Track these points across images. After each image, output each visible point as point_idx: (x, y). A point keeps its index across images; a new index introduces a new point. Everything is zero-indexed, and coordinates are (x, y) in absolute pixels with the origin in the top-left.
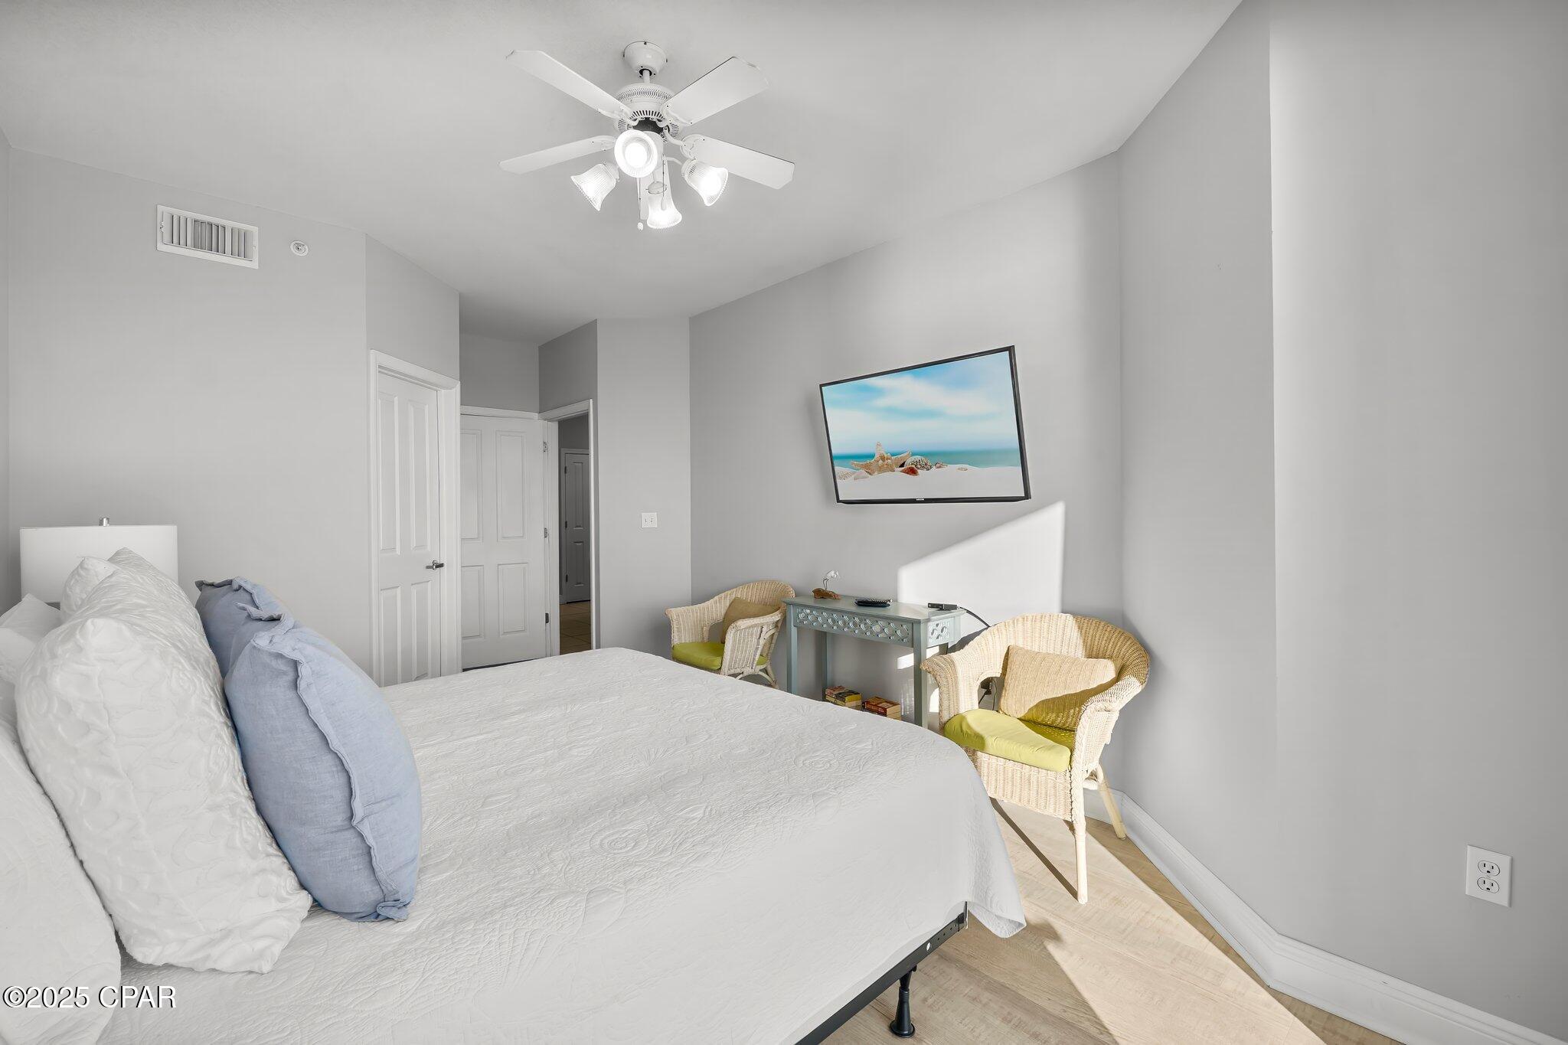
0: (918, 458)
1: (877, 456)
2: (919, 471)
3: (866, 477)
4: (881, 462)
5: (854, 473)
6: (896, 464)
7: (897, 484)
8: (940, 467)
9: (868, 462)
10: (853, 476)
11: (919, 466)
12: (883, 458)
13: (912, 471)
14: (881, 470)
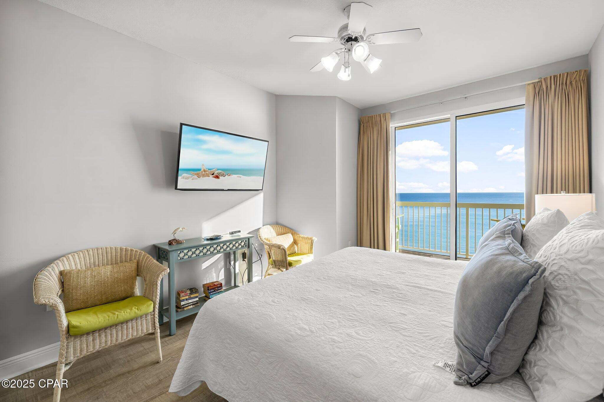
0: (220, 171)
1: (202, 170)
2: (220, 177)
3: (197, 179)
4: (204, 172)
5: (192, 177)
6: (210, 174)
7: (209, 182)
8: (229, 176)
9: (198, 172)
10: (192, 178)
11: (220, 175)
12: (205, 171)
13: (217, 177)
14: (204, 176)
